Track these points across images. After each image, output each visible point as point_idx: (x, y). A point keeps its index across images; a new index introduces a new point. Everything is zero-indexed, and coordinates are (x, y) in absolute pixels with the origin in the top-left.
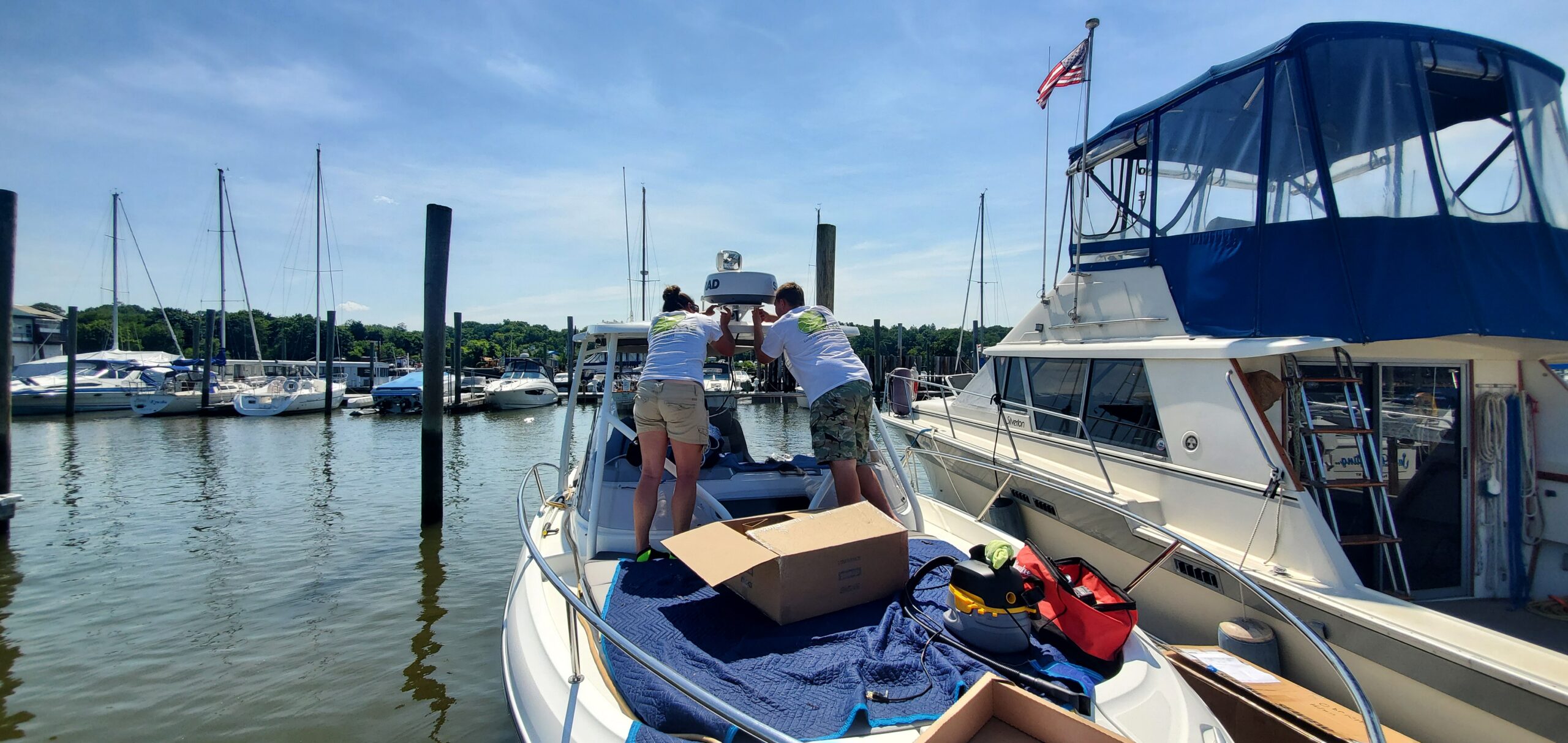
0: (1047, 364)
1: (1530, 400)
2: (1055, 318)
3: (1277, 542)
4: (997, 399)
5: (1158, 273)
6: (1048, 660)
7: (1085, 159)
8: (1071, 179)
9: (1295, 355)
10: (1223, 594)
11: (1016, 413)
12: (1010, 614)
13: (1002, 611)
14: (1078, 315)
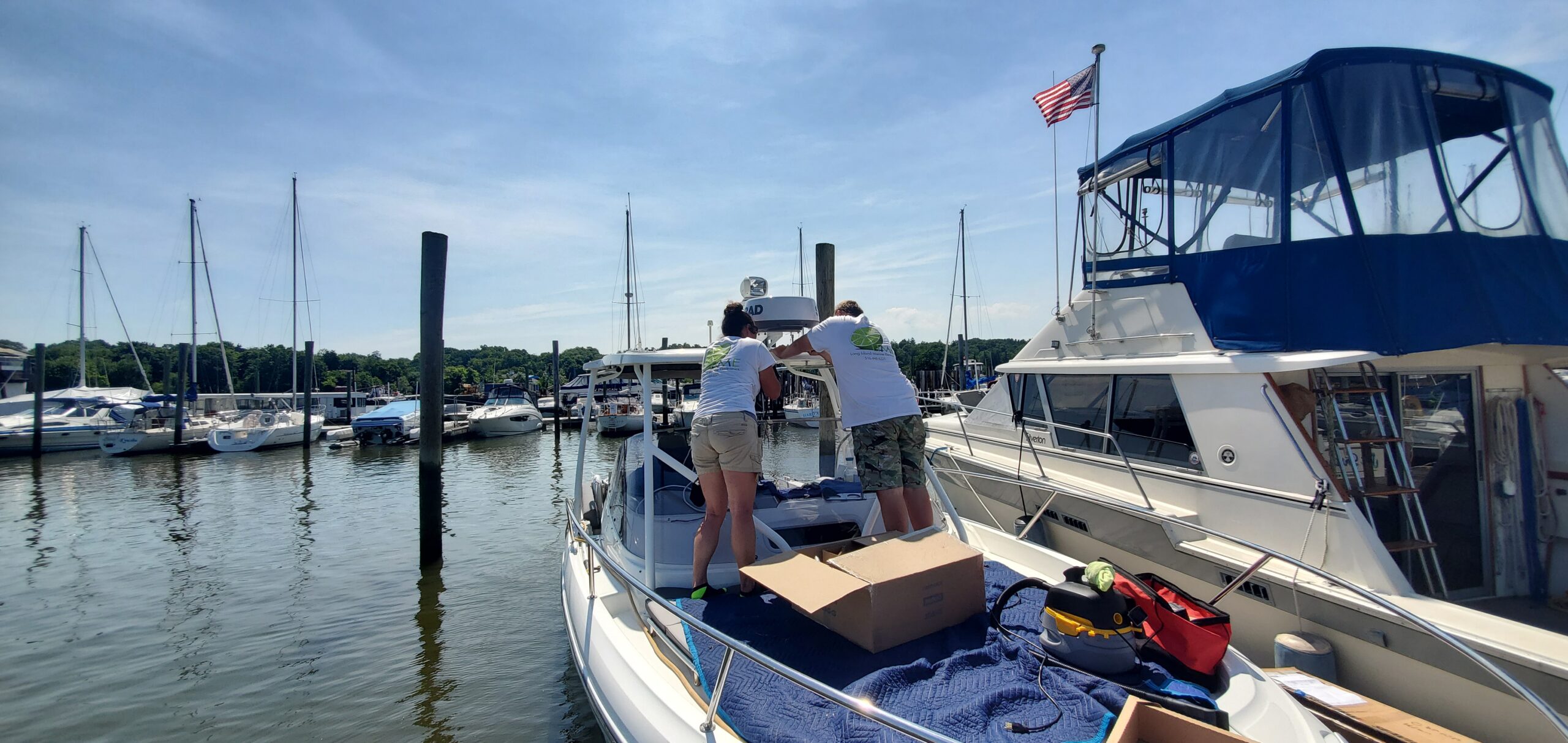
1: (1537, 402)
2: (1073, 334)
3: (1326, 552)
4: (1018, 418)
5: (1180, 289)
7: (1097, 179)
8: (1081, 199)
9: (1325, 368)
10: (1275, 606)
11: (1038, 430)
12: (1120, 635)
14: (1097, 332)
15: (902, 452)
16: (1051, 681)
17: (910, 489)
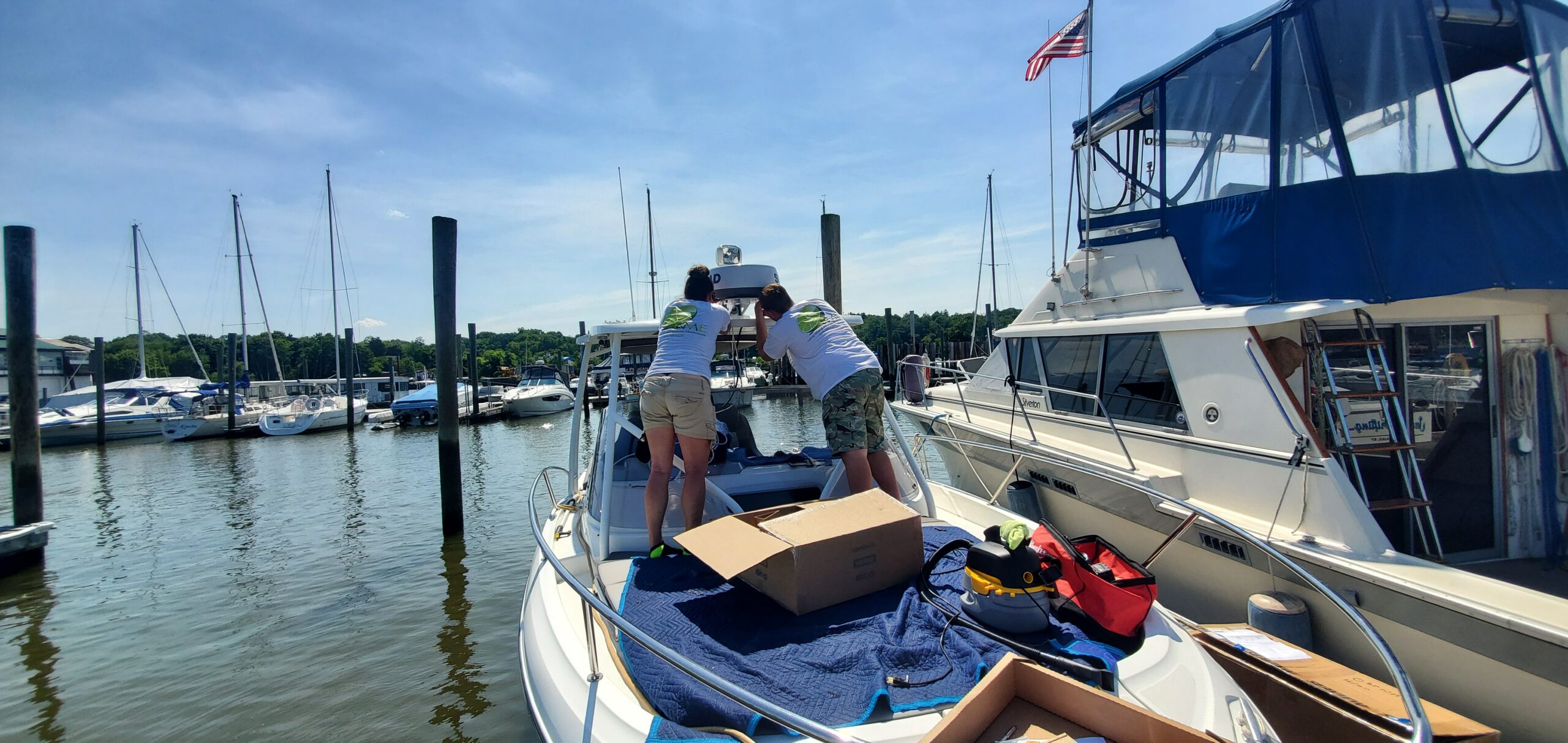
0: (1061, 343)
1: (1559, 354)
2: (1066, 295)
3: (1304, 511)
4: (1011, 381)
5: (1170, 243)
6: (1069, 639)
7: (1090, 133)
8: (1076, 153)
9: (1315, 320)
10: (1251, 566)
11: (1031, 394)
12: (1028, 594)
13: (1020, 591)
14: (1090, 290)
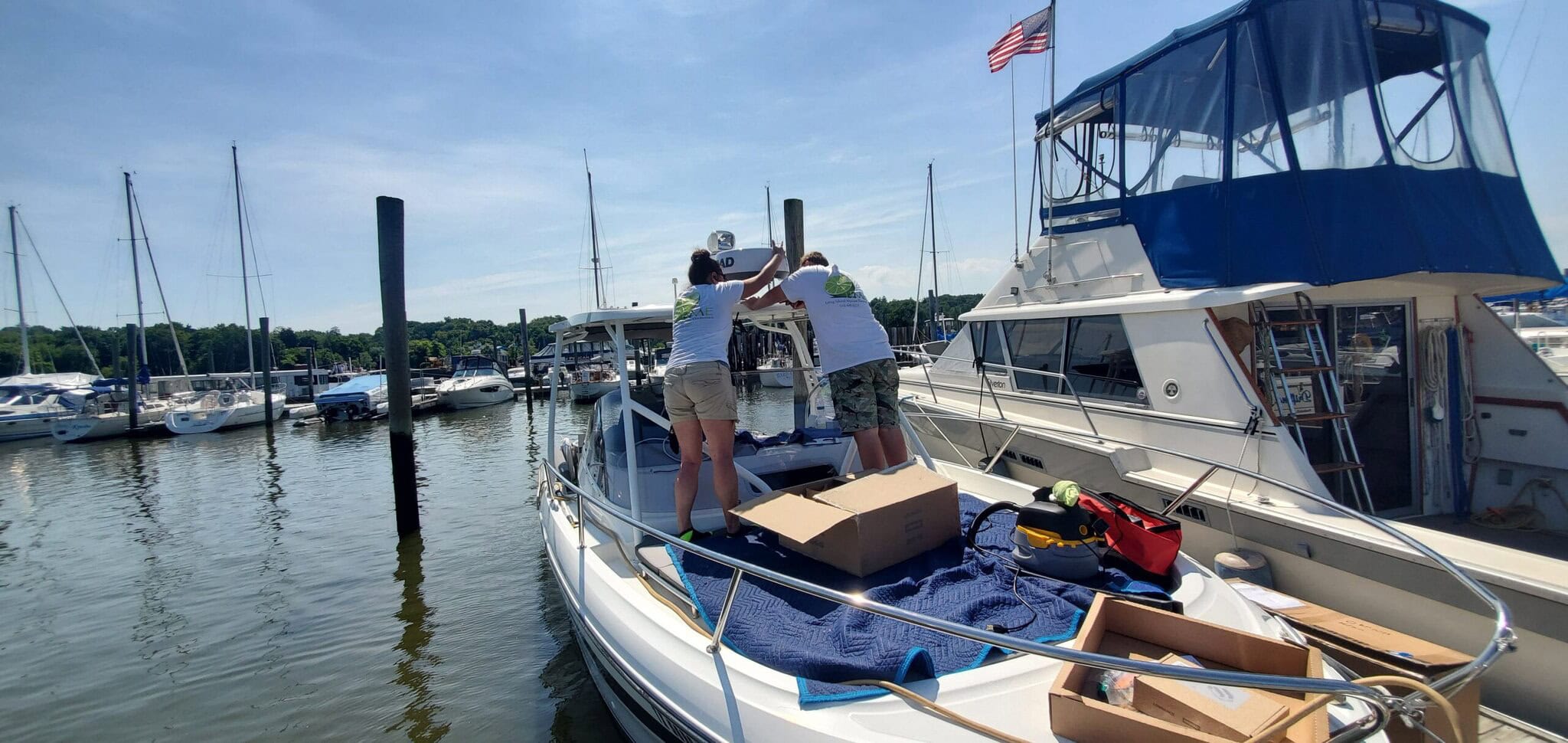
1: (1466, 331)
2: (1030, 280)
4: (979, 363)
5: (1130, 231)
6: (1122, 582)
7: (1054, 124)
8: (1038, 145)
9: (1264, 302)
11: (997, 374)
12: (1086, 545)
14: (1053, 277)
15: (877, 394)
16: (1026, 589)
17: (885, 430)
